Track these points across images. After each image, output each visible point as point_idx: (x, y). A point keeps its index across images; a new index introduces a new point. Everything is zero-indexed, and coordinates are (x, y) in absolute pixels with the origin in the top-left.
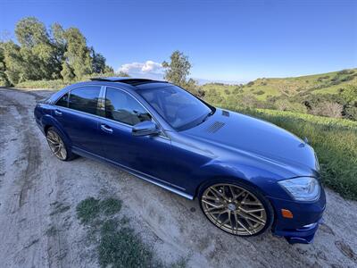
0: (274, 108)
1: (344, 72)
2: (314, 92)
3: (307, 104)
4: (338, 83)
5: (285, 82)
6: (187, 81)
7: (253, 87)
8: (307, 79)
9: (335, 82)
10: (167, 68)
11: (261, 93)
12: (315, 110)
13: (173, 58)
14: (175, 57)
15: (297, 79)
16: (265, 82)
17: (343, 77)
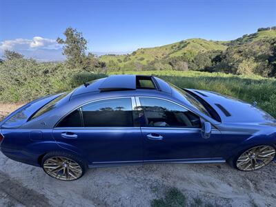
0: (154, 69)
1: (182, 42)
2: (171, 56)
3: (170, 63)
4: (180, 49)
5: (154, 50)
6: (87, 55)
7: (136, 55)
8: (165, 47)
9: (179, 48)
10: (63, 44)
11: (142, 59)
12: (176, 67)
13: (67, 34)
14: (69, 34)
15: (161, 48)
16: (143, 51)
17: (182, 45)
